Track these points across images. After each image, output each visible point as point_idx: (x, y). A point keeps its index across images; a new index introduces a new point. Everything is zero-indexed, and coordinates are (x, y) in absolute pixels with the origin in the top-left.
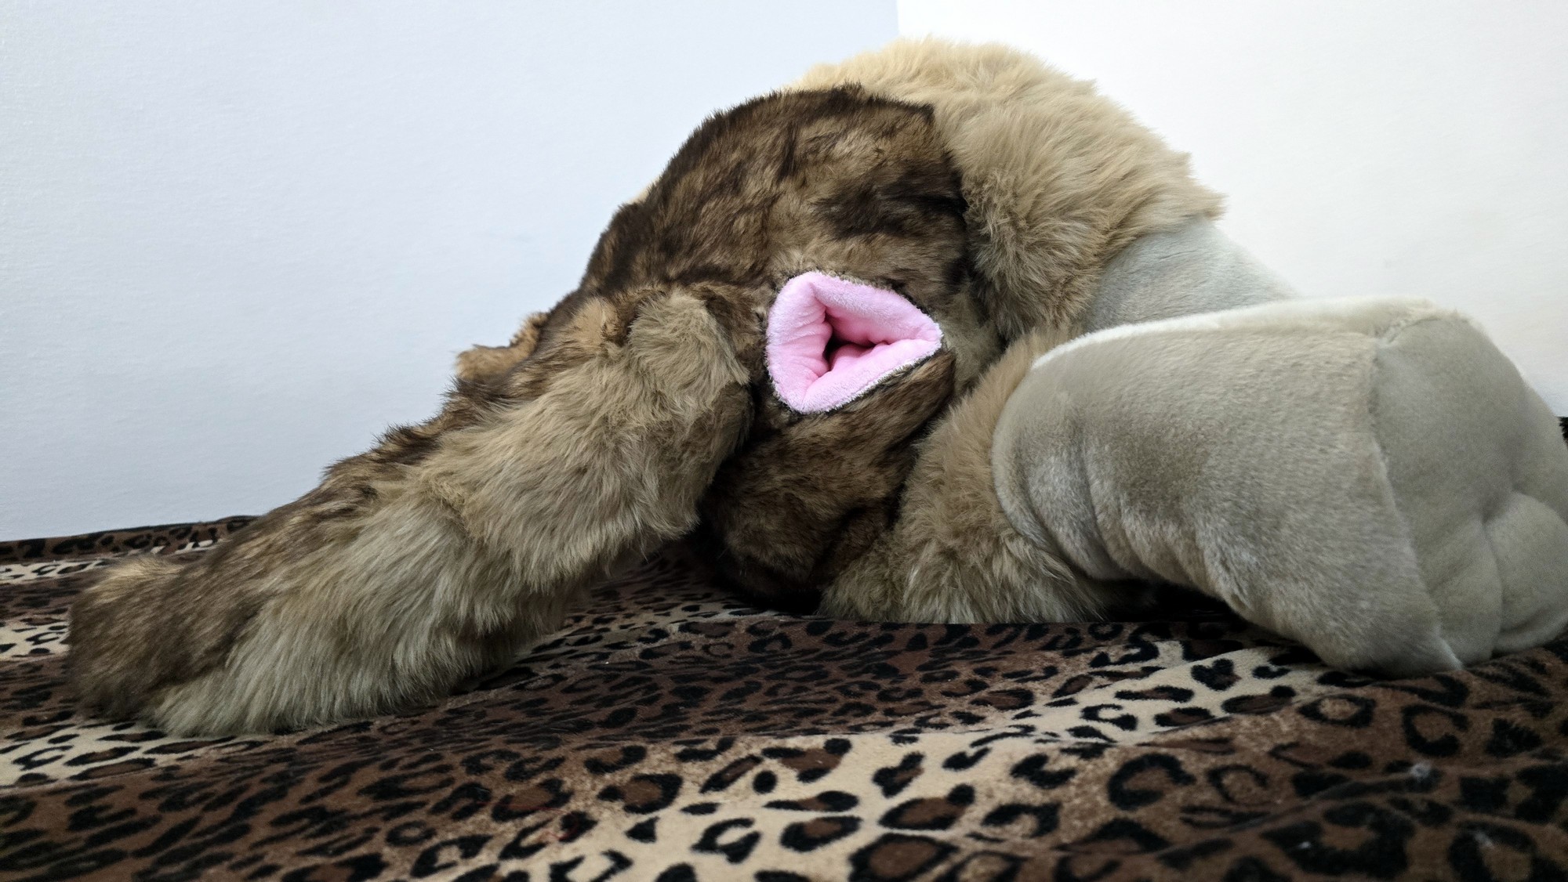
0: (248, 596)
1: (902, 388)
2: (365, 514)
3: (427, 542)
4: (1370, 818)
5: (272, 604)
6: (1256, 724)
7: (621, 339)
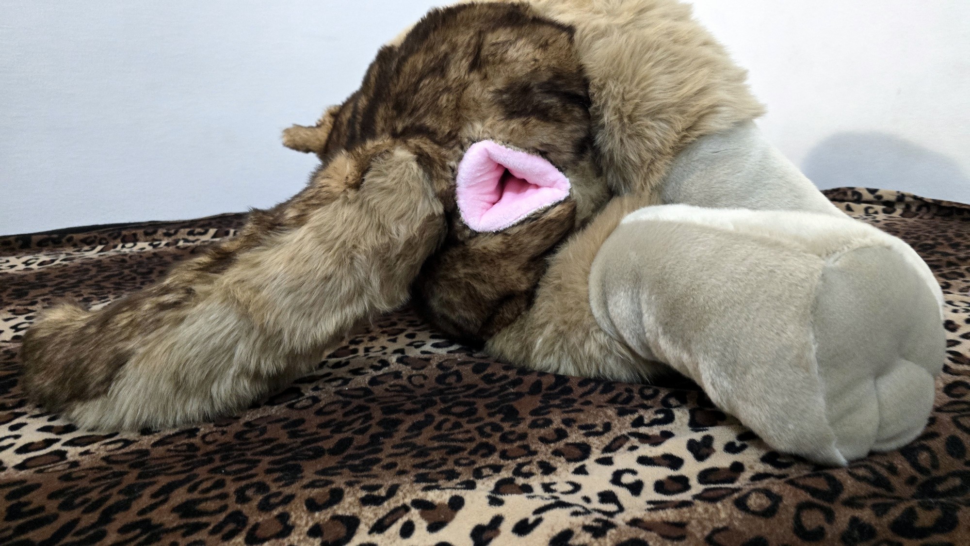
0: (121, 352)
1: (542, 222)
2: (188, 307)
3: (228, 325)
7: (357, 186)
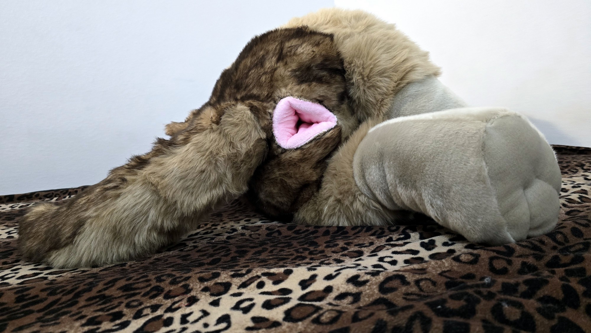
0: (81, 217)
1: (322, 140)
2: (123, 188)
3: (145, 198)
4: (465, 297)
5: (89, 221)
6: (437, 263)
7: (218, 123)
